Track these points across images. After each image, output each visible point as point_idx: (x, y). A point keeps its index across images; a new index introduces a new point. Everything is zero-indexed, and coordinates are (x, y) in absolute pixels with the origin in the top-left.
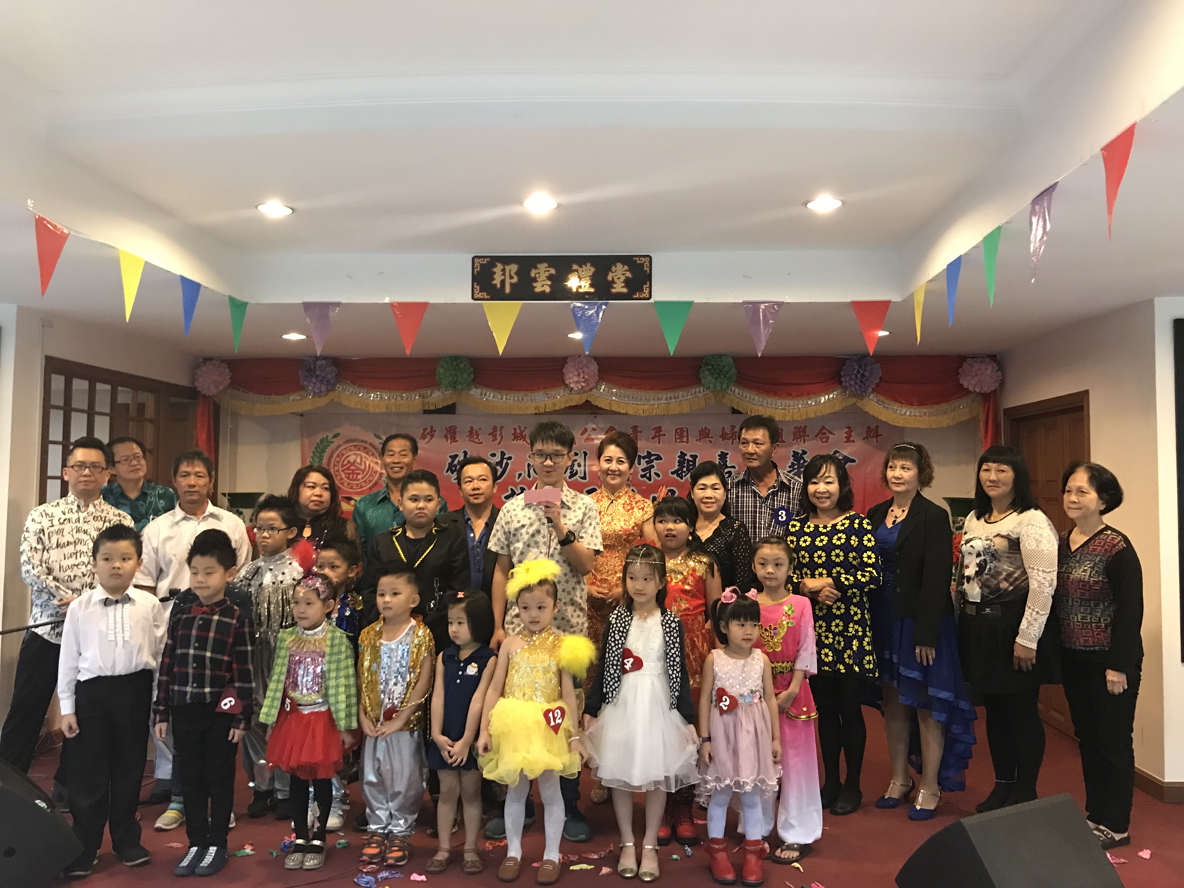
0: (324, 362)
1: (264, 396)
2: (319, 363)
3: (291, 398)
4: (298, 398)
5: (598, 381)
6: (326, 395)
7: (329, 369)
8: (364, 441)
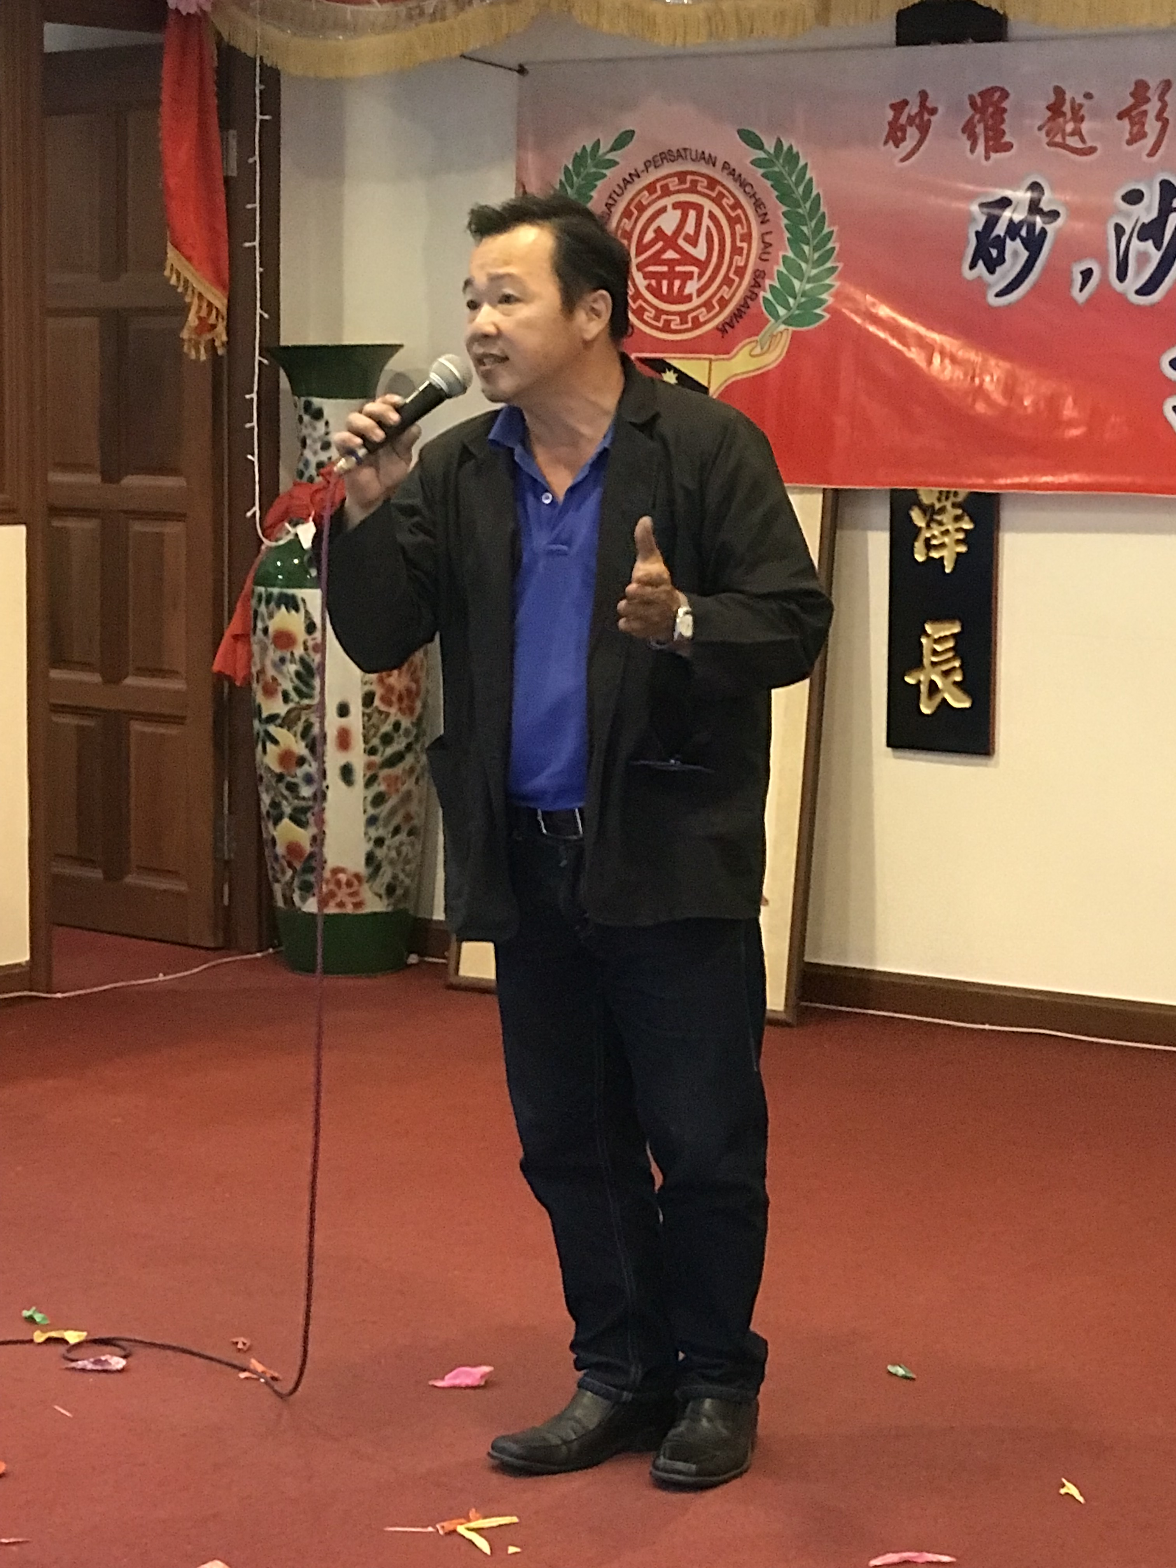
8: (707, 156)
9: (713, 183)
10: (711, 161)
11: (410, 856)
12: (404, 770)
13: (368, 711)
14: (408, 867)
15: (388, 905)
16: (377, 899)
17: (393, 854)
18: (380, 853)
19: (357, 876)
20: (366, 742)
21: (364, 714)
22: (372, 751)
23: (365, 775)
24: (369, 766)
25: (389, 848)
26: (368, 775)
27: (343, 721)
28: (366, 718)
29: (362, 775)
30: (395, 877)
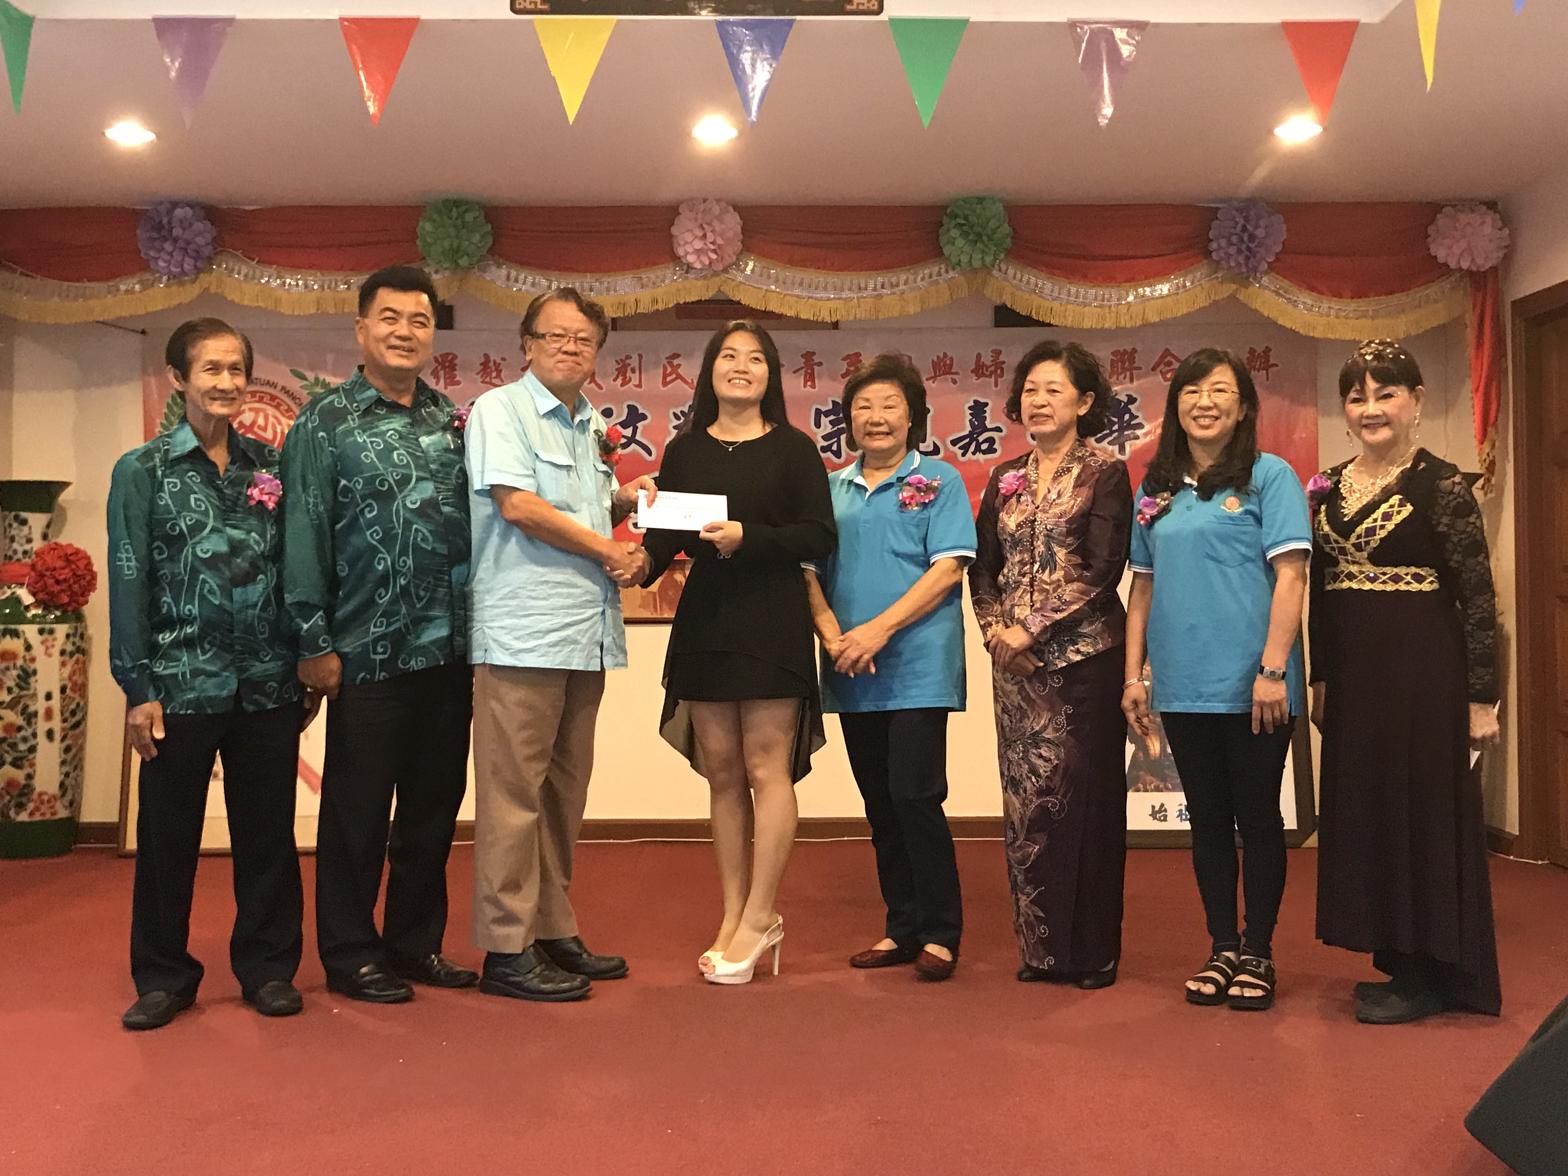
0: (188, 211)
1: (66, 284)
2: (179, 212)
3: (123, 287)
4: (137, 287)
5: (741, 253)
6: (193, 282)
7: (199, 226)
8: (271, 382)
9: (273, 398)
10: (274, 385)
12: (80, 732)
13: (63, 696)
15: (67, 813)
16: (63, 810)
18: (66, 782)
19: (54, 796)
20: (62, 714)
21: (60, 698)
22: (64, 720)
23: (60, 735)
24: (63, 729)
25: (69, 779)
26: (63, 734)
27: (50, 703)
28: (62, 700)
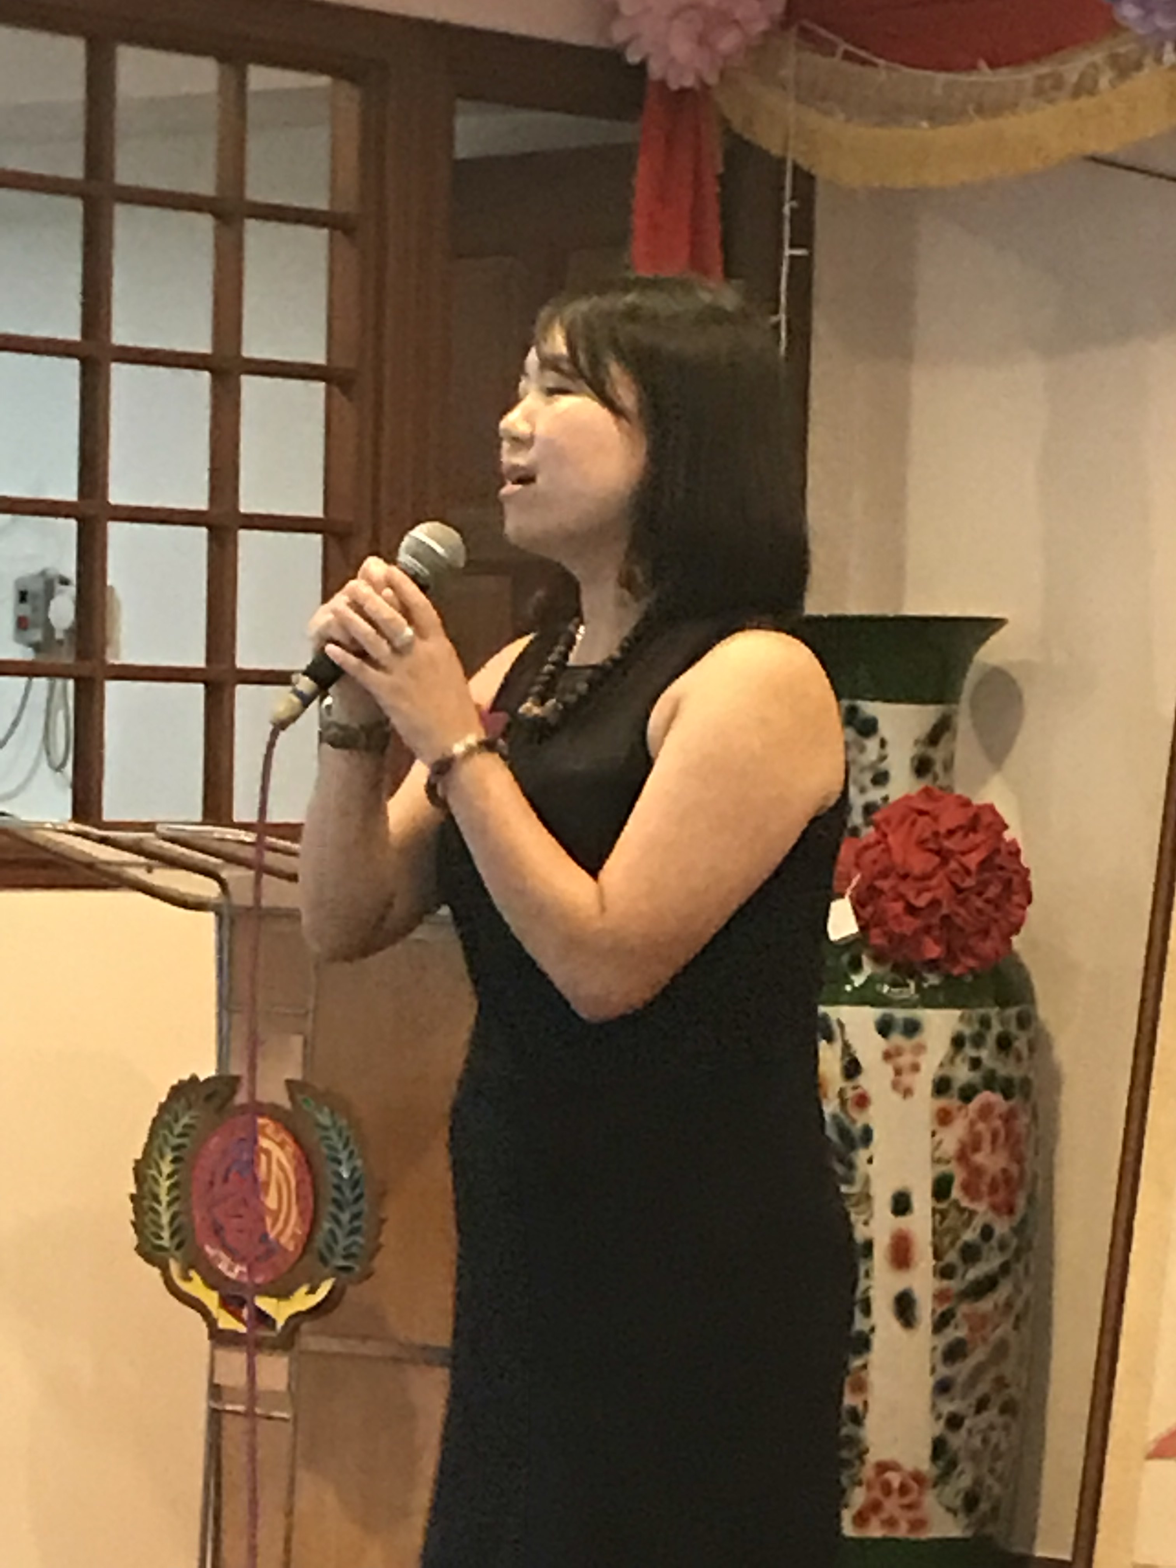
11: (1003, 1446)
12: (996, 1306)
13: (943, 1206)
14: (999, 1466)
15: (968, 1526)
16: (950, 1516)
17: (977, 1442)
18: (956, 1440)
19: (918, 1477)
20: (937, 1255)
21: (934, 1211)
22: (945, 1272)
23: (934, 1311)
24: (940, 1296)
25: (970, 1432)
26: (939, 1310)
27: (903, 1222)
28: (938, 1217)
29: (929, 1311)
30: (978, 1482)
